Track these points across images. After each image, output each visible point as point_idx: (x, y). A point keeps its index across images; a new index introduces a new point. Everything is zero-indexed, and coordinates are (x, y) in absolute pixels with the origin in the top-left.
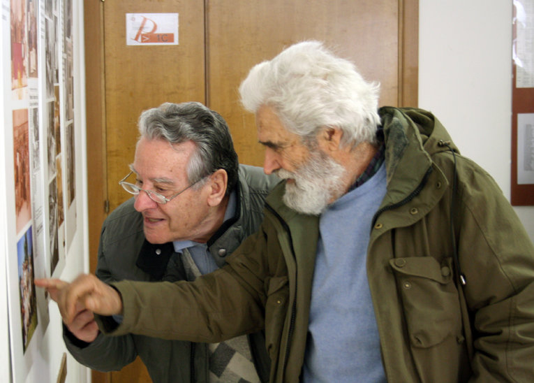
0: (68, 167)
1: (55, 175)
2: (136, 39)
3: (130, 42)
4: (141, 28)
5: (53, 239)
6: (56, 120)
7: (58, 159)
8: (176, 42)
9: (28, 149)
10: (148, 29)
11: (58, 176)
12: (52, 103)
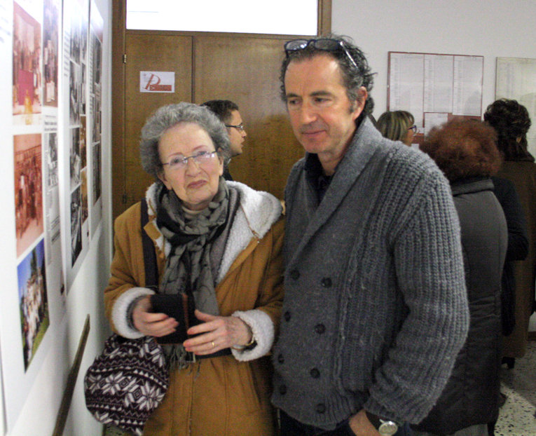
0: (94, 175)
1: (80, 184)
2: (146, 88)
3: (143, 89)
4: (150, 81)
5: (76, 236)
6: (81, 142)
7: (83, 172)
8: (173, 91)
9: (40, 170)
10: (154, 81)
11: (82, 185)
12: (78, 130)
